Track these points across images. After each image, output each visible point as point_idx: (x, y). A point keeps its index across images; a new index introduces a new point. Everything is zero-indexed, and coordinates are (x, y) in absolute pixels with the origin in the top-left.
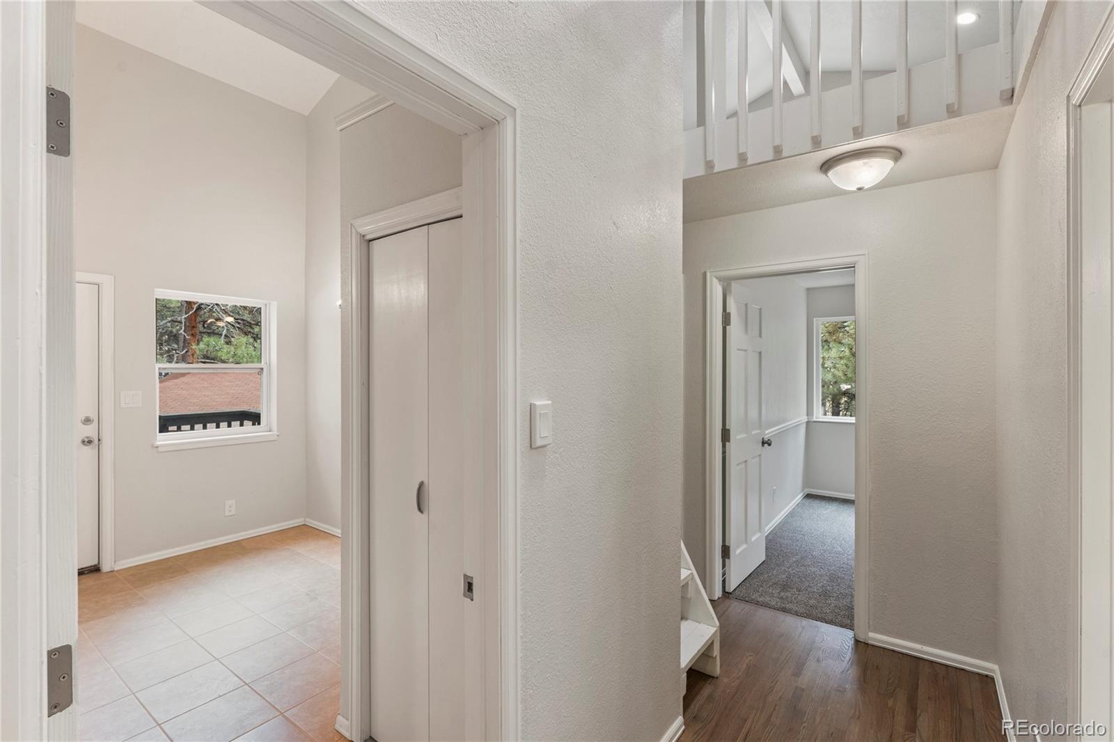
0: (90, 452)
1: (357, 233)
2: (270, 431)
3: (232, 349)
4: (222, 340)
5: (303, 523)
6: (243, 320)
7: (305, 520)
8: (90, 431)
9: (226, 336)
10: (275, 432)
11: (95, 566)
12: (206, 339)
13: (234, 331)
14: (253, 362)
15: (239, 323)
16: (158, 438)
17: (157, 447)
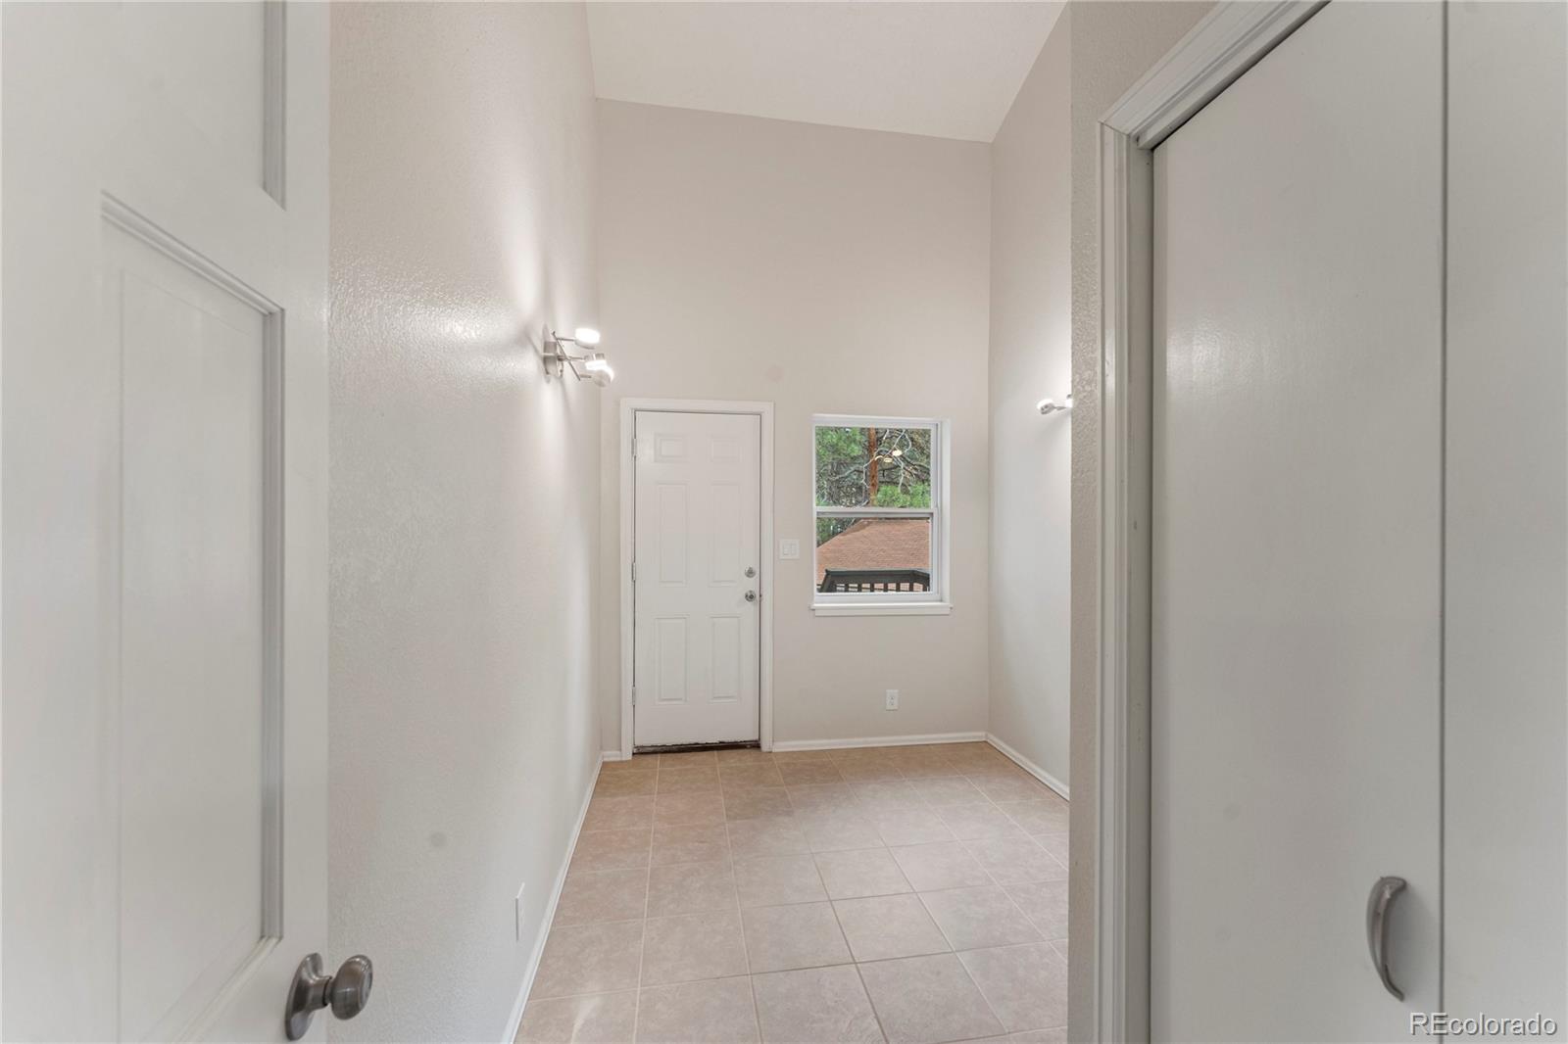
0: (751, 608)
1: (1119, 134)
2: (941, 601)
3: (909, 498)
4: (899, 489)
5: (984, 739)
6: (920, 466)
7: (986, 735)
8: (751, 585)
9: (903, 484)
10: (947, 603)
11: (756, 741)
12: (883, 488)
13: (911, 478)
14: (920, 507)
15: (916, 469)
16: (815, 598)
17: (814, 610)
